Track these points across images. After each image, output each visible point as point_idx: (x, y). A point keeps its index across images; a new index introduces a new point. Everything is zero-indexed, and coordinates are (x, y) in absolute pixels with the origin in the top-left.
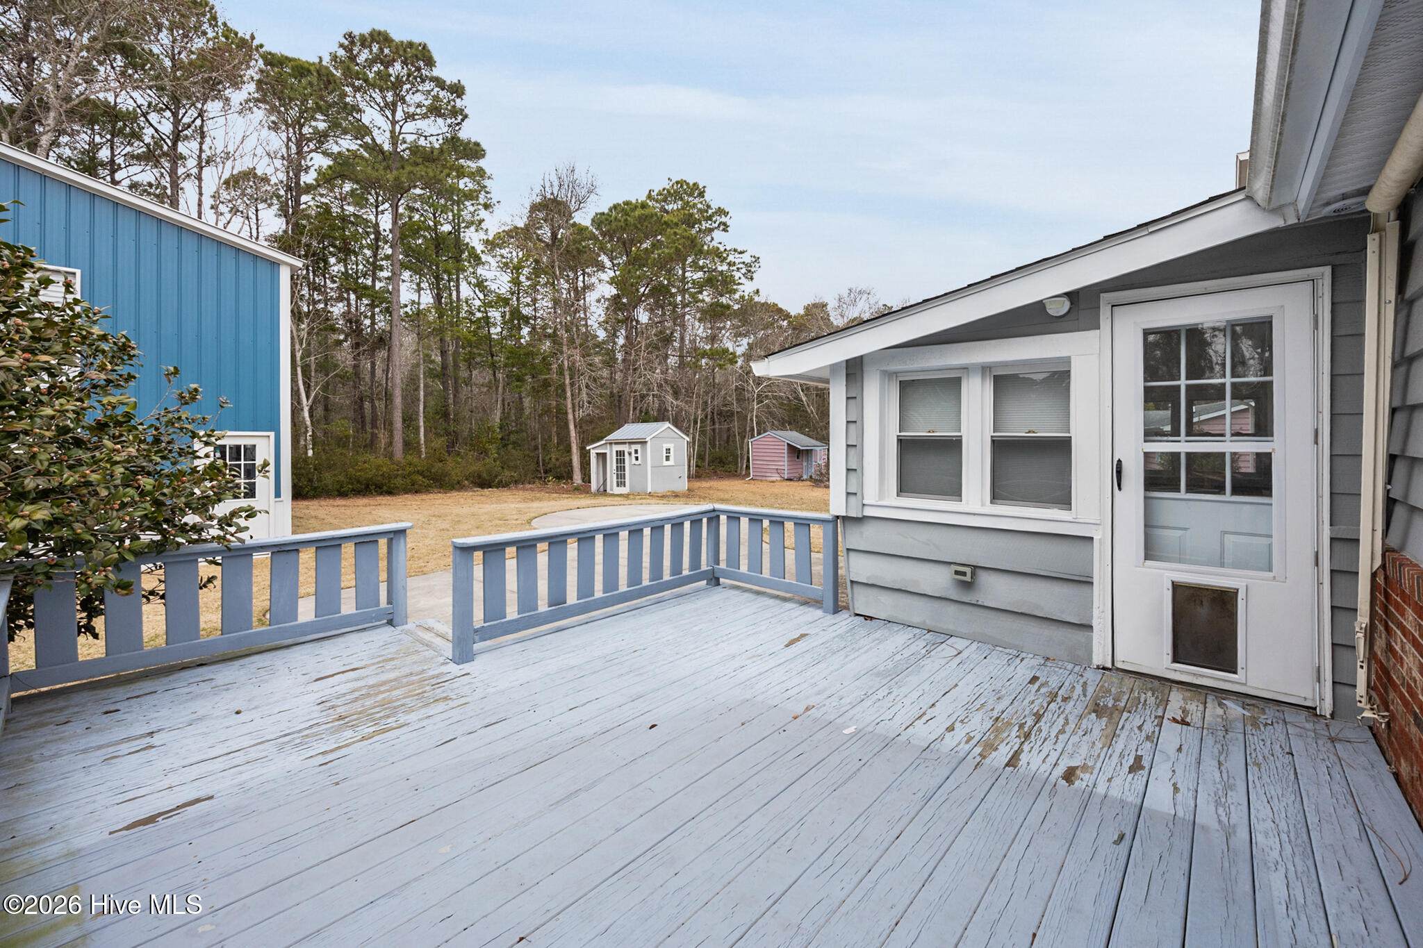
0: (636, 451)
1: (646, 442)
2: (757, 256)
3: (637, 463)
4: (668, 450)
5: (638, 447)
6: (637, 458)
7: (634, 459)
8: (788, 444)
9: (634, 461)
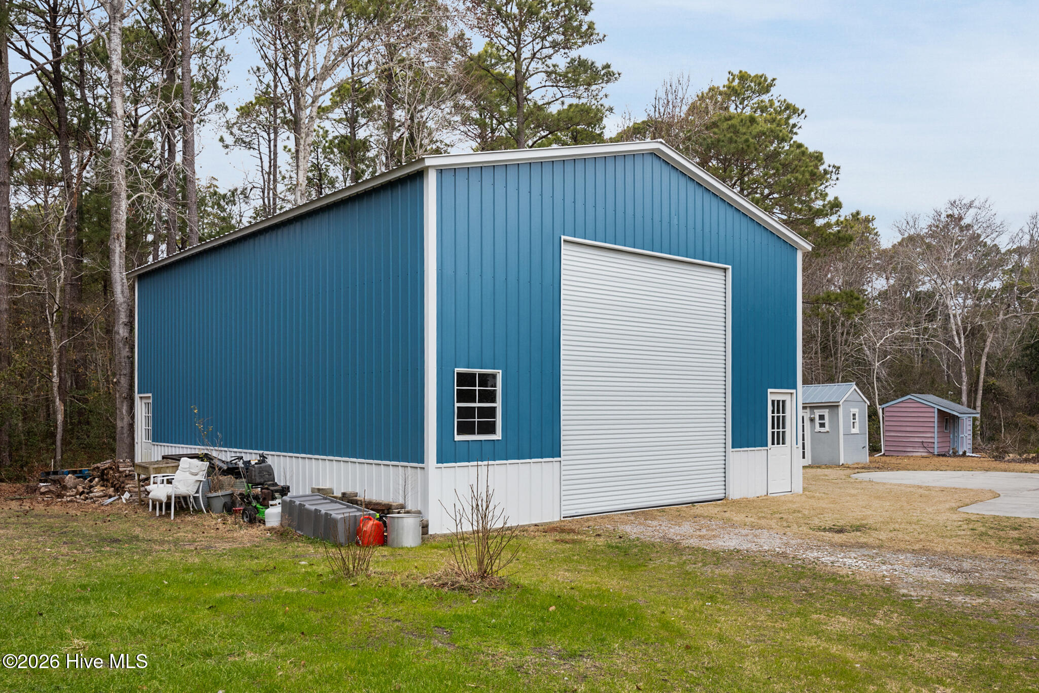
0: (822, 417)
1: (838, 406)
2: (837, 165)
3: (822, 430)
4: (854, 415)
5: (826, 412)
6: (822, 425)
7: (817, 425)
8: (938, 409)
9: (818, 428)
